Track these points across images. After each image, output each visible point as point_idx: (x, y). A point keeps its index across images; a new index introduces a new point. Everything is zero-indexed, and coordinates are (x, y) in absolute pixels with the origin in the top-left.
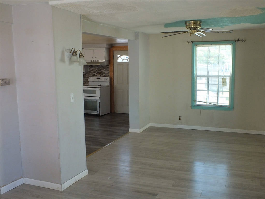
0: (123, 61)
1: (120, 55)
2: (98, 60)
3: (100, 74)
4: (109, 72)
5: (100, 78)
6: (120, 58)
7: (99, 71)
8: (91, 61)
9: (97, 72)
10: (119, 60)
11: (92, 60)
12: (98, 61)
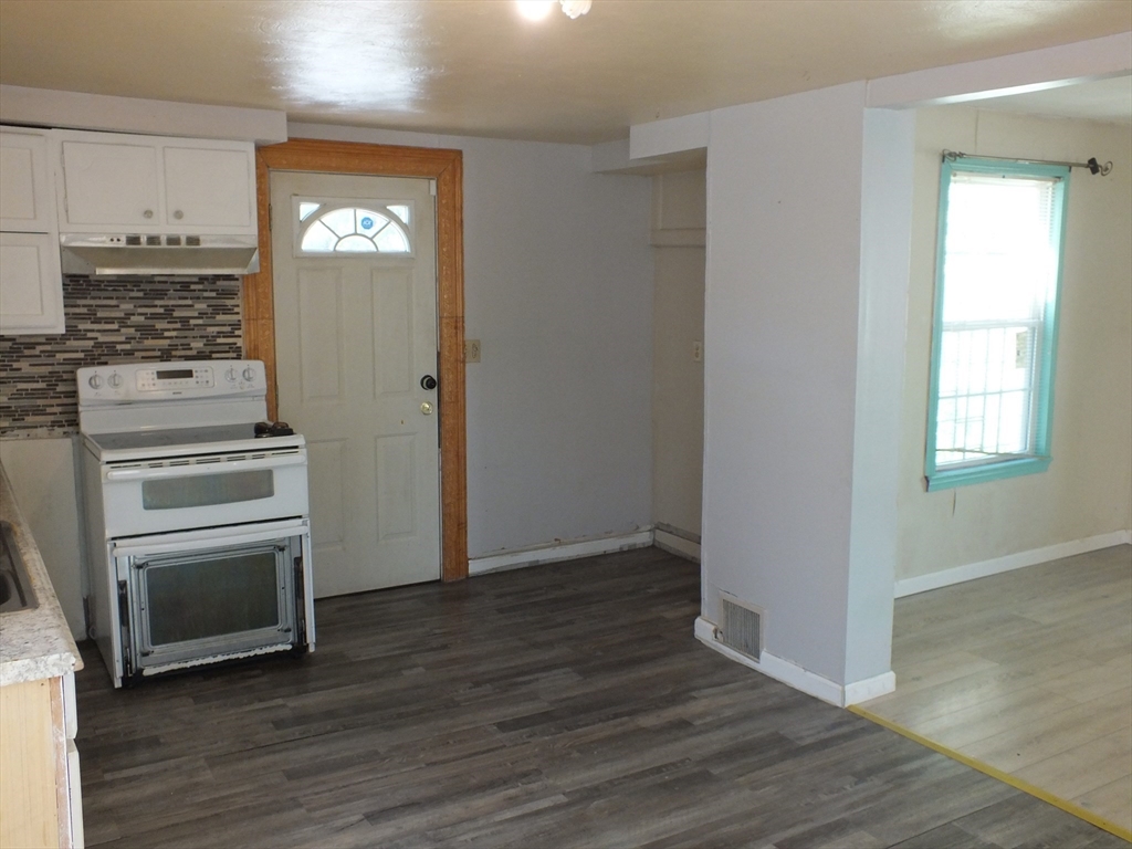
0: (345, 246)
1: (315, 207)
2: (193, 232)
3: (167, 342)
4: (237, 326)
5: (188, 374)
6: (316, 225)
7: (155, 316)
8: (134, 240)
9: (138, 328)
10: (316, 240)
11: (144, 230)
12: (193, 240)
